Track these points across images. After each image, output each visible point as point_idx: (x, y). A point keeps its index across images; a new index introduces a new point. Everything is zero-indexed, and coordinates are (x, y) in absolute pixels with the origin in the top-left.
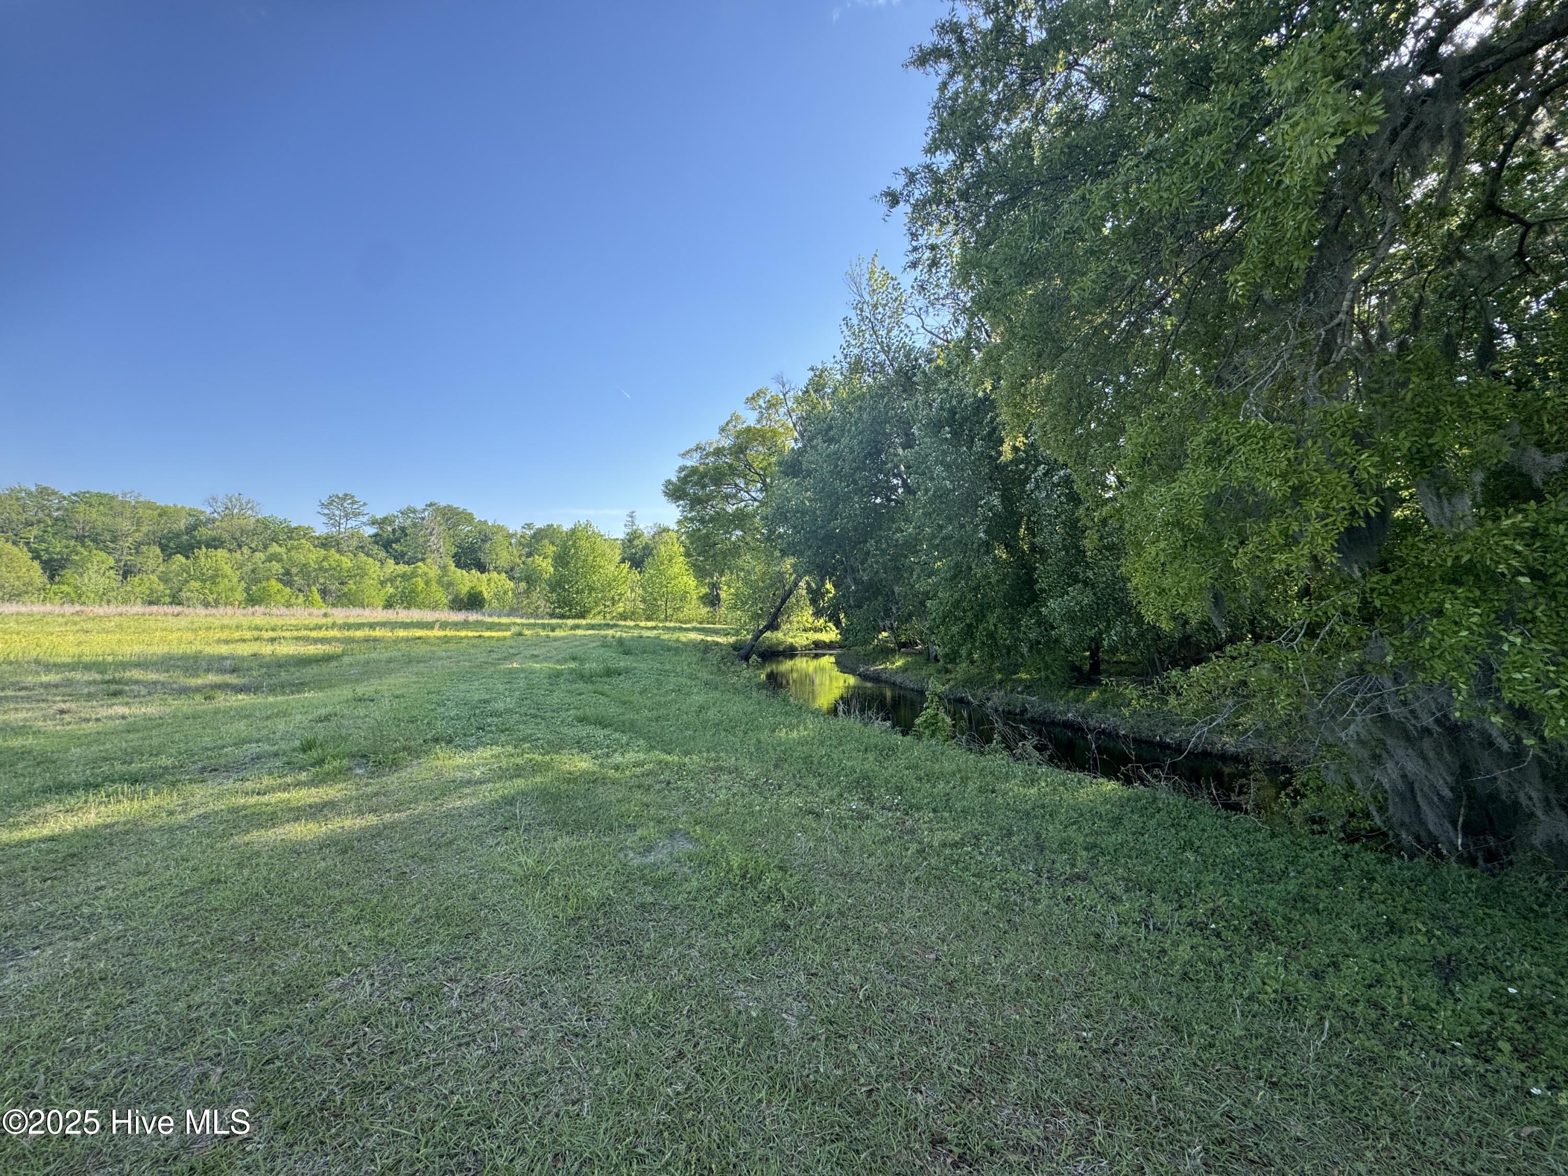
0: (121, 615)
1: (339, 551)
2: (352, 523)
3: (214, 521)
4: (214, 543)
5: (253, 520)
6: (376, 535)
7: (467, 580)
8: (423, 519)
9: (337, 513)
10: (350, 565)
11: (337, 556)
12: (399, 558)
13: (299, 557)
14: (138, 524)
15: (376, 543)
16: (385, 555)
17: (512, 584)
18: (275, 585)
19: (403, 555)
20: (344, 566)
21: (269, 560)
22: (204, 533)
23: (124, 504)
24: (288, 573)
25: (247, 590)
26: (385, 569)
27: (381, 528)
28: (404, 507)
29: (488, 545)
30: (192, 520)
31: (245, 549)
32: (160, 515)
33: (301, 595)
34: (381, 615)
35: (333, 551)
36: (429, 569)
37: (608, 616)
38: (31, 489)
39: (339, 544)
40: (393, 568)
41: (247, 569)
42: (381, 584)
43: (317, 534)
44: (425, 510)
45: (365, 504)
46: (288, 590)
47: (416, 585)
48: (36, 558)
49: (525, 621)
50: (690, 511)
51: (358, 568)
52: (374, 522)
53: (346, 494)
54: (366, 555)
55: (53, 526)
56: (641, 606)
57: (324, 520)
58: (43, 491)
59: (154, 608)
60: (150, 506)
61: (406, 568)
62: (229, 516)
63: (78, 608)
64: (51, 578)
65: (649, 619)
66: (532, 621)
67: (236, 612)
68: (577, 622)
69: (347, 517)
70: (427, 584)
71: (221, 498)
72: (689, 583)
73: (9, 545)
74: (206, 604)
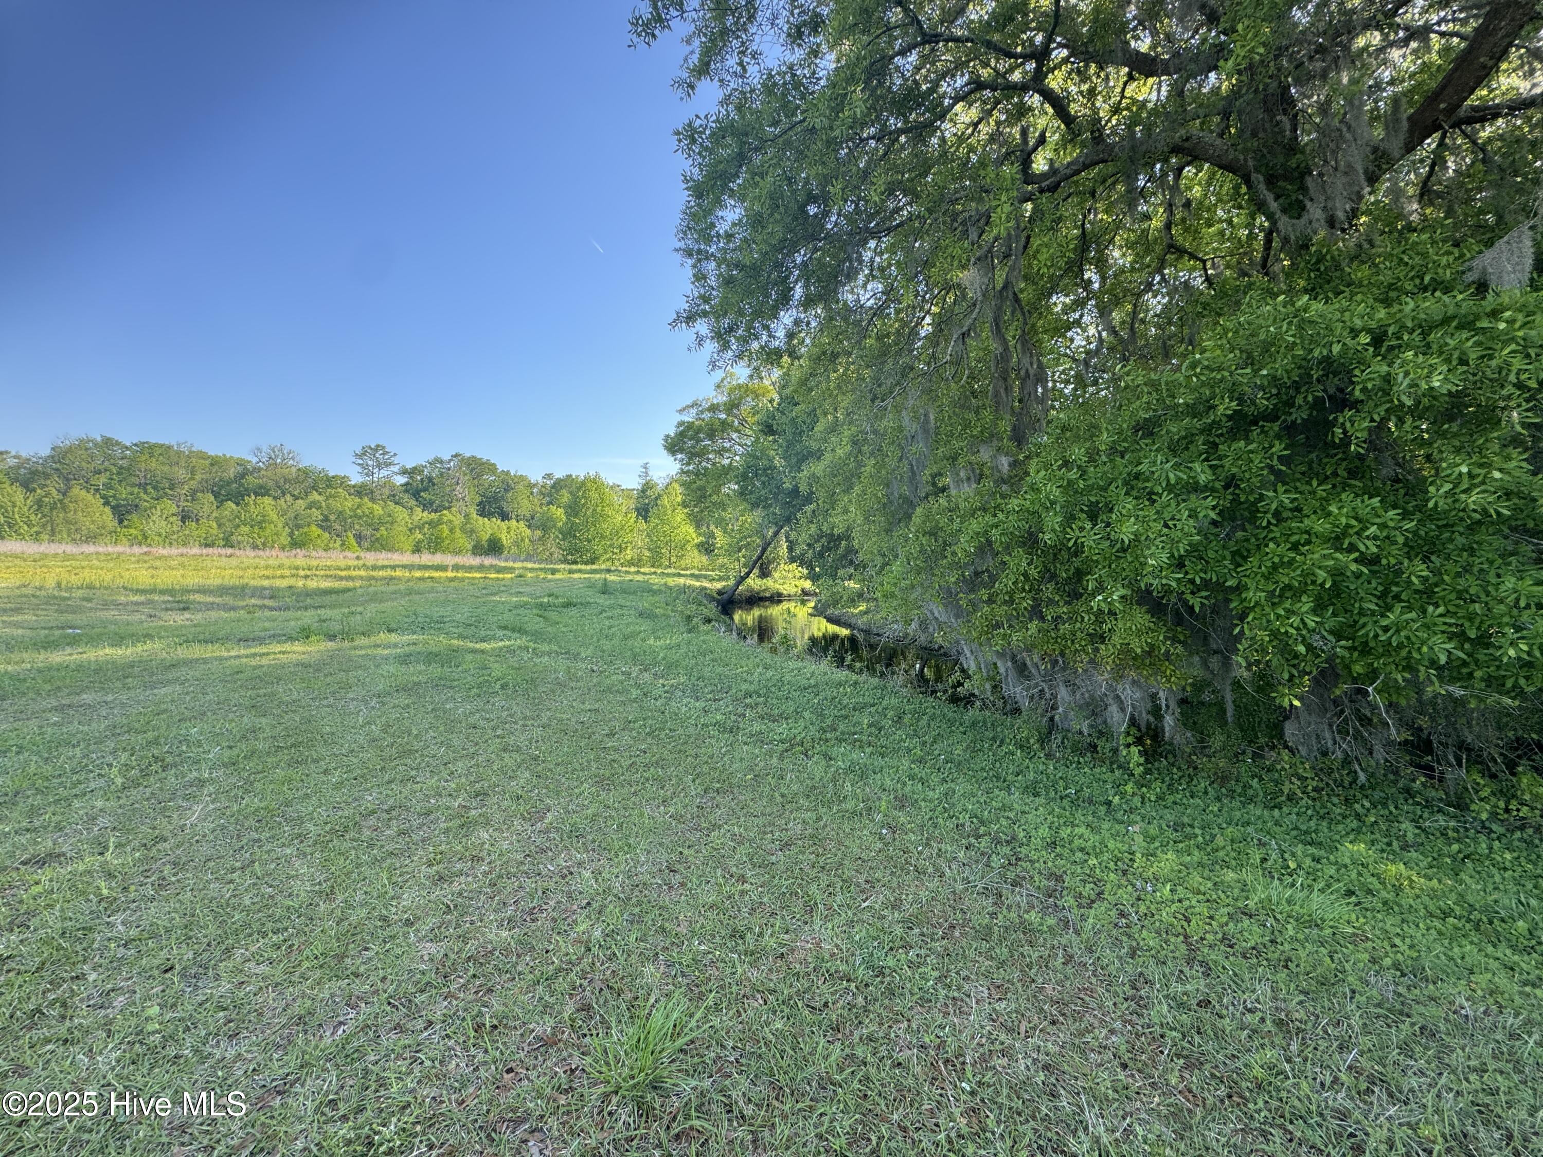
0: (182, 555)
1: (373, 500)
2: (384, 473)
3: (260, 469)
4: (261, 491)
5: (294, 470)
6: (407, 484)
7: (488, 527)
8: (449, 469)
9: (370, 463)
10: (381, 512)
11: (370, 504)
12: (427, 506)
13: (336, 504)
14: (193, 473)
15: (406, 491)
16: (415, 503)
17: (528, 531)
18: (315, 530)
19: (431, 503)
20: (376, 513)
21: (310, 507)
22: (251, 481)
23: (179, 453)
24: (326, 519)
25: (291, 535)
26: (414, 517)
27: (411, 478)
28: (431, 458)
29: (510, 495)
30: (240, 469)
31: (288, 497)
32: (212, 465)
33: (338, 539)
34: (408, 558)
35: (366, 499)
36: (453, 517)
37: (617, 563)
38: (99, 439)
39: (372, 492)
40: (421, 515)
41: (291, 514)
42: (410, 530)
43: (353, 483)
44: (450, 461)
45: (395, 455)
46: (327, 535)
47: (441, 531)
48: (107, 503)
49: (536, 566)
50: (688, 464)
51: (390, 516)
52: (404, 472)
53: (378, 446)
54: (396, 503)
55: (119, 473)
56: (647, 553)
57: (359, 469)
58: (108, 442)
59: (210, 550)
60: (202, 456)
61: (433, 516)
62: (272, 464)
63: (145, 549)
64: (121, 522)
65: (653, 566)
66: (542, 566)
67: (282, 555)
68: (589, 567)
69: (379, 466)
70: (452, 530)
71: (265, 449)
72: (689, 532)
73: (84, 492)
74: (255, 547)
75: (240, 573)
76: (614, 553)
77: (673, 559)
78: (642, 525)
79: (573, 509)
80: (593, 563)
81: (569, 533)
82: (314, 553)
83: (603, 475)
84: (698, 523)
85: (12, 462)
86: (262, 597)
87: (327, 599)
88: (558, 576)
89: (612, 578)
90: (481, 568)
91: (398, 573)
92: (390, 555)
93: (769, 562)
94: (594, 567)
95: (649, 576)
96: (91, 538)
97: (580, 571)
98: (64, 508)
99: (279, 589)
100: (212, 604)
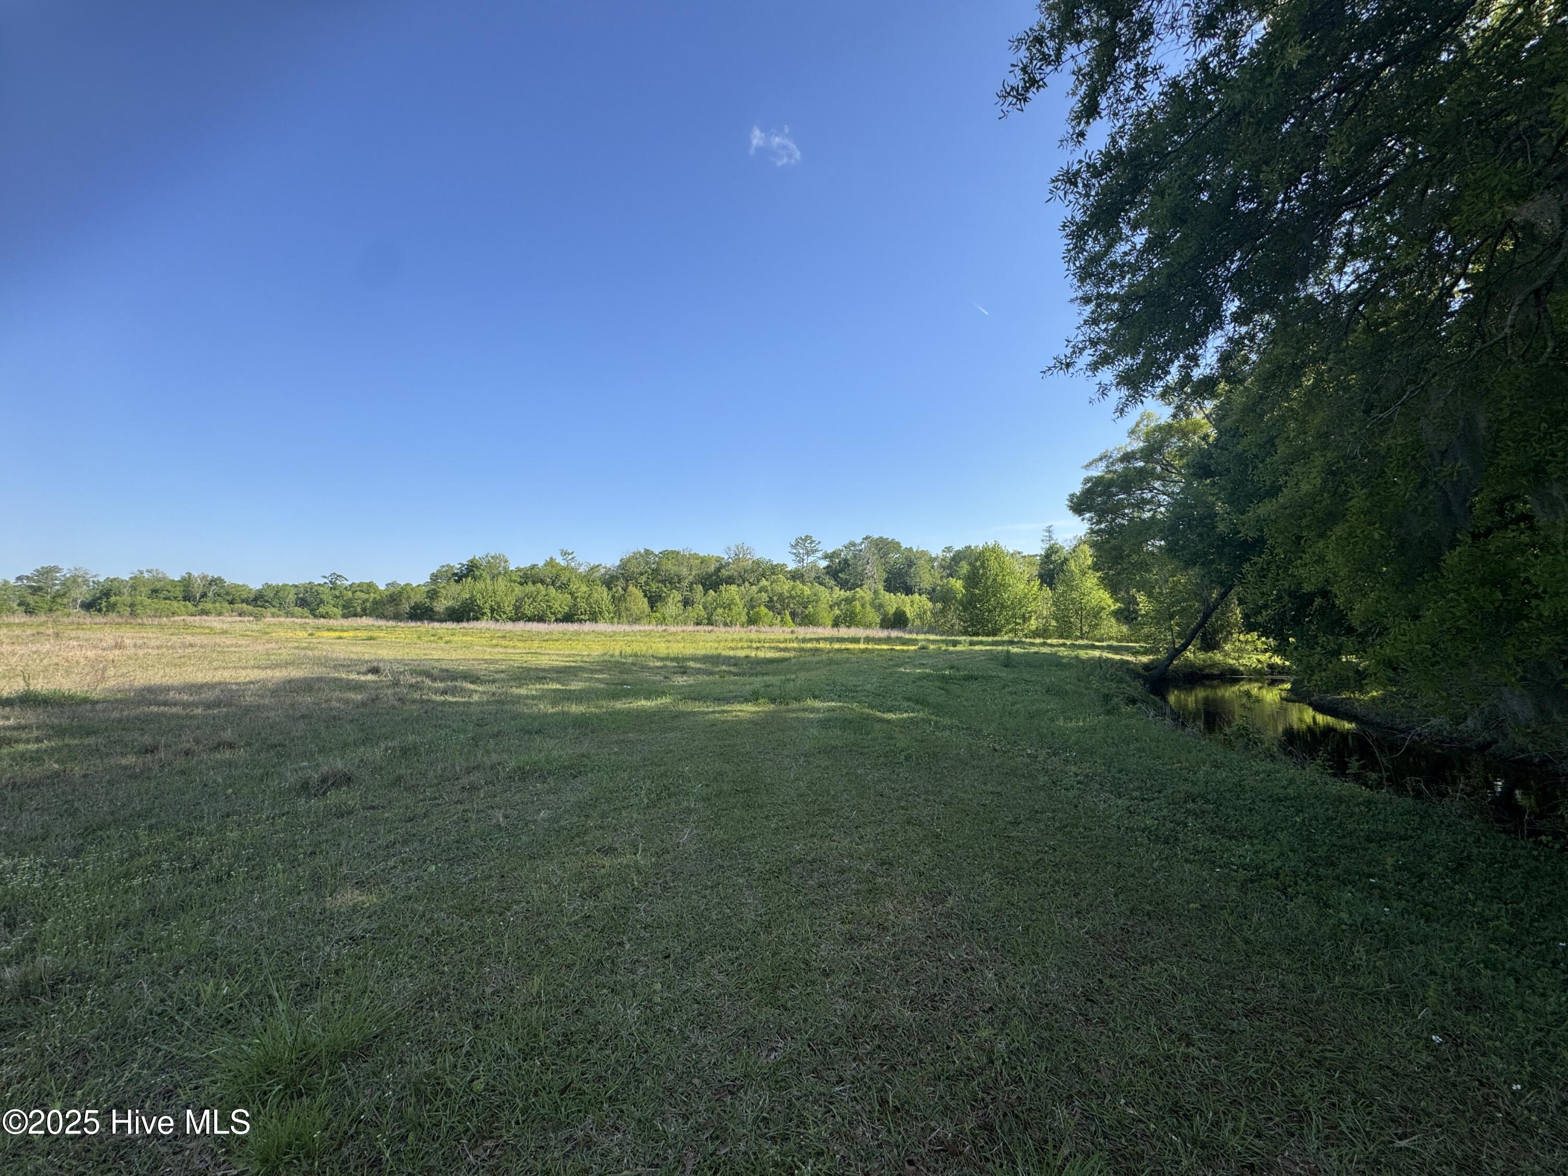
0: (683, 631)
1: (803, 583)
2: (811, 559)
3: (729, 564)
4: (730, 581)
5: (750, 562)
6: (828, 567)
7: (894, 602)
8: (861, 551)
9: (801, 551)
10: (809, 593)
11: (801, 586)
12: (844, 585)
13: (778, 589)
14: (691, 570)
15: (827, 573)
16: (834, 583)
17: (930, 604)
18: (763, 610)
19: (847, 582)
20: (805, 593)
21: (760, 592)
22: (724, 573)
23: (684, 556)
24: (771, 600)
25: (748, 614)
26: (834, 595)
27: (831, 561)
28: (846, 542)
29: (912, 570)
30: (717, 564)
31: (747, 584)
32: (701, 563)
33: (779, 617)
34: (829, 632)
35: (799, 582)
36: (864, 593)
37: (1020, 634)
38: (642, 551)
39: (803, 576)
40: (839, 594)
41: (748, 598)
42: (831, 607)
43: (789, 569)
44: (862, 543)
45: (819, 543)
46: (771, 613)
47: (855, 607)
48: (645, 596)
49: (938, 638)
50: (1099, 522)
51: (815, 595)
52: (826, 557)
53: (807, 537)
54: (820, 584)
55: (652, 574)
56: (1054, 623)
57: (793, 557)
58: (648, 552)
59: (699, 628)
60: (696, 556)
61: (848, 593)
62: (737, 560)
63: (664, 627)
64: (652, 608)
65: (1061, 637)
66: (944, 638)
67: (742, 630)
68: (990, 639)
69: (808, 554)
70: (863, 606)
71: (733, 548)
72: (1103, 598)
73: (634, 588)
74: (726, 625)
75: (716, 645)
76: (1017, 624)
77: (1085, 629)
78: (1047, 592)
79: (972, 580)
80: (995, 635)
81: (969, 603)
82: (763, 628)
83: (1002, 544)
84: (1112, 585)
85: (603, 571)
86: (729, 665)
87: (771, 667)
88: (959, 648)
89: (1015, 650)
90: (888, 640)
91: (822, 645)
92: (815, 629)
93: (1216, 632)
94: (996, 638)
95: (1057, 647)
96: (637, 620)
97: (981, 643)
98: (625, 600)
99: (739, 658)
100: (700, 669)
